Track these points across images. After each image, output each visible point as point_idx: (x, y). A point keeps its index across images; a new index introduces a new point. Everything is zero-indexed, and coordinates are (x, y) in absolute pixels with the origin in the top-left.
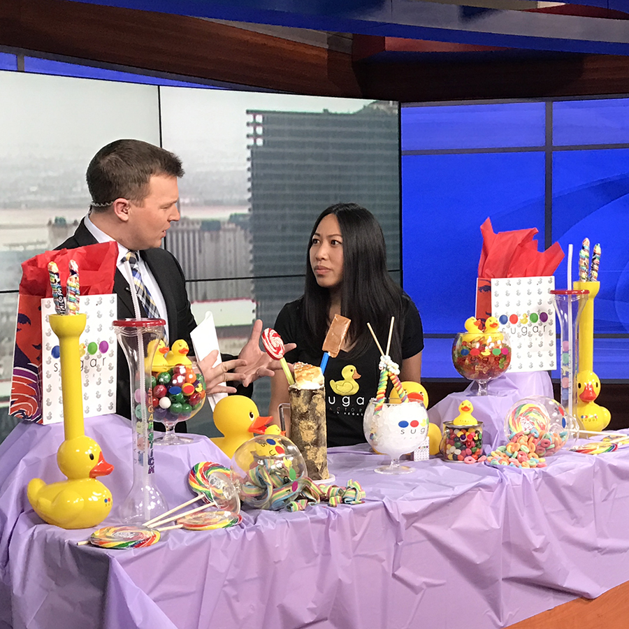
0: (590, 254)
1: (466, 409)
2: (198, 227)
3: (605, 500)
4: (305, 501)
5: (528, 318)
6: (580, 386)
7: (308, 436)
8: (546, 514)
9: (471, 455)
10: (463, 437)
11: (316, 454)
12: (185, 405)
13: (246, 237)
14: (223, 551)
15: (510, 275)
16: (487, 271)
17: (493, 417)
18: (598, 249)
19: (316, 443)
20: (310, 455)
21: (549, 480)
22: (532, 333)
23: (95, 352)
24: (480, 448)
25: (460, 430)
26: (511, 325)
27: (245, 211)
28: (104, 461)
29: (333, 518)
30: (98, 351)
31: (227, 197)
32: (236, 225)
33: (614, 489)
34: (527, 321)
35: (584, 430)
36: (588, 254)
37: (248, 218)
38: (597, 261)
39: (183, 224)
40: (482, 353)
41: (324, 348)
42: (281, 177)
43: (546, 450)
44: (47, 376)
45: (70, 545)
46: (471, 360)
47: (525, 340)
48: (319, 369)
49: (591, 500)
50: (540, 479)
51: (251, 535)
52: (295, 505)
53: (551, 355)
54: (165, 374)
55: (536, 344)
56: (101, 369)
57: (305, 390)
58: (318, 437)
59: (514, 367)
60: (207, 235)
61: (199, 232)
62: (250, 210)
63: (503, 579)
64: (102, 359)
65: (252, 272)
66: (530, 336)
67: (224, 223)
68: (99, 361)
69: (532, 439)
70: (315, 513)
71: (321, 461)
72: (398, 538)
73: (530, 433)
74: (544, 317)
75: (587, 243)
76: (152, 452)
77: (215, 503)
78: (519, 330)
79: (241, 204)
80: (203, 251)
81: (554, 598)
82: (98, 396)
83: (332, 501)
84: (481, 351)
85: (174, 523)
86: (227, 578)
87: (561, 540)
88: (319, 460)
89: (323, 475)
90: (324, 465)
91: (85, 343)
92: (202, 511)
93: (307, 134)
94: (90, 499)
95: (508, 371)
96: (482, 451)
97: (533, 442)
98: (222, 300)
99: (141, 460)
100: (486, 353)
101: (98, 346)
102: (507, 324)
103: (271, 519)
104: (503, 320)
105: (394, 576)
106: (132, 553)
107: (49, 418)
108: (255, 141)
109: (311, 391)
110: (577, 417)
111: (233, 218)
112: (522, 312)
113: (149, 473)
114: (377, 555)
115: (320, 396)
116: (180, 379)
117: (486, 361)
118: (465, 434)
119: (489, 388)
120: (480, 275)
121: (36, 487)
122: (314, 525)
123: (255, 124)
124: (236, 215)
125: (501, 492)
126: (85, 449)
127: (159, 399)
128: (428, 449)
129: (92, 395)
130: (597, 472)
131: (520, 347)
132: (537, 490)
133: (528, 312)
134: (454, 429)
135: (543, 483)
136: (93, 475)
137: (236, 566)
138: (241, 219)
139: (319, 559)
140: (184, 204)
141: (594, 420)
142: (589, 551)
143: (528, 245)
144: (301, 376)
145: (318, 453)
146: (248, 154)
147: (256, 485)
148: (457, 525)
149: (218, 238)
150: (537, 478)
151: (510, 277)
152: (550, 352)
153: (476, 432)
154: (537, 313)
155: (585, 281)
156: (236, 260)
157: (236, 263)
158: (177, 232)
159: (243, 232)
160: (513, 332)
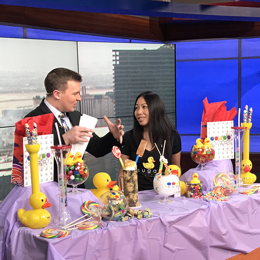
0: (248, 111)
1: (195, 176)
2: (93, 98)
3: (253, 213)
4: (128, 217)
5: (223, 138)
6: (243, 165)
7: (130, 189)
8: (228, 220)
9: (197, 195)
10: (194, 188)
11: (133, 196)
12: (80, 178)
13: (112, 101)
14: (94, 238)
15: (215, 120)
16: (206, 119)
17: (207, 179)
18: (251, 110)
19: (134, 192)
20: (131, 197)
21: (229, 206)
22: (224, 144)
23: (44, 158)
24: (201, 192)
25: (193, 185)
26: (215, 141)
27: (112, 91)
28: (47, 202)
29: (139, 224)
30: (46, 157)
31: (105, 85)
32: (109, 96)
33: (256, 209)
34: (222, 139)
35: (245, 184)
36: (247, 112)
37: (113, 94)
38: (251, 114)
39: (87, 97)
40: (203, 153)
41: (137, 154)
42: (127, 76)
43: (228, 193)
44: (26, 168)
45: (33, 236)
46: (198, 156)
47: (221, 147)
48: (135, 162)
49: (247, 214)
50: (225, 206)
51: (105, 232)
52: (124, 219)
53: (232, 153)
54: (72, 166)
55: (225, 148)
56: (47, 164)
57: (129, 171)
58: (134, 189)
59: (216, 158)
60: (97, 101)
61: (93, 100)
62: (114, 90)
63: (210, 247)
64: (48, 160)
65: (115, 115)
66: (223, 145)
67: (104, 96)
68: (47, 161)
69: (222, 189)
70: (131, 222)
71: (136, 199)
72: (166, 231)
73: (222, 186)
74: (229, 137)
75: (247, 107)
76: (66, 198)
77: (92, 218)
78: (218, 143)
79: (111, 88)
80: (95, 107)
81: (231, 253)
82: (46, 175)
83: (139, 217)
84: (202, 152)
85: (75, 226)
86: (96, 249)
87: (234, 230)
88: (135, 199)
89: (137, 205)
90: (137, 201)
91: (41, 154)
92: (87, 221)
93: (138, 59)
94: (42, 217)
95: (214, 160)
96: (202, 193)
97: (223, 190)
98: (103, 127)
99: (62, 201)
100: (204, 153)
101: (46, 155)
102: (214, 141)
103: (114, 225)
104: (212, 139)
105: (164, 246)
106: (57, 240)
107: (27, 184)
108: (116, 63)
109: (131, 171)
110: (242, 179)
111: (107, 94)
112: (220, 135)
113: (65, 206)
114: (157, 238)
115: (135, 173)
116: (78, 168)
117: (204, 156)
118: (195, 187)
119: (206, 166)
120: (203, 120)
121: (21, 212)
122: (131, 227)
123: (116, 56)
124: (108, 92)
125: (209, 211)
126: (40, 197)
127: (70, 176)
128: (180, 193)
129: (44, 174)
130: (249, 202)
131: (219, 150)
132: (224, 210)
133: (222, 135)
134: (191, 185)
135: (227, 207)
136: (43, 207)
137: (99, 244)
138: (110, 94)
139: (133, 241)
140: (87, 89)
141: (249, 179)
142: (246, 234)
143: (222, 108)
144: (127, 165)
145: (134, 196)
146: (113, 67)
147: (108, 211)
148: (190, 225)
149: (101, 101)
150: (224, 205)
151: (215, 121)
152: (231, 151)
153: (200, 186)
154: (226, 136)
155: (246, 123)
156: (108, 110)
157: (108, 112)
158: (85, 100)
159: (111, 99)
160: (216, 144)
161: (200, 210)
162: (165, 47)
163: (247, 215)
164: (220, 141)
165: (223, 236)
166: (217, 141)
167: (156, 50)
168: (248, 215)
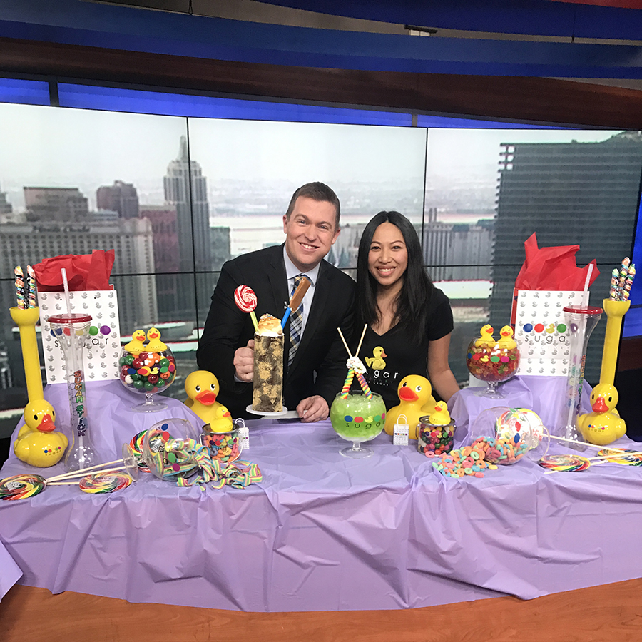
2: (450, 228)
3: (552, 515)
5: (556, 328)
6: (593, 397)
8: (470, 520)
10: (427, 434)
13: (490, 236)
14: (84, 513)
25: (430, 427)
26: (536, 333)
27: (492, 218)
31: (477, 207)
32: (483, 228)
34: (553, 331)
37: (493, 223)
39: (438, 226)
40: (482, 359)
42: (527, 192)
43: (499, 460)
47: (549, 349)
49: (532, 514)
52: (181, 482)
55: (560, 353)
60: (457, 234)
61: (451, 232)
62: (495, 217)
63: (408, 570)
64: (104, 339)
65: (492, 261)
66: (555, 344)
67: (472, 226)
68: (102, 341)
75: (626, 262)
78: (543, 338)
79: (489, 212)
80: (452, 246)
82: (103, 366)
84: (481, 357)
93: (556, 159)
98: (465, 280)
100: (485, 359)
102: (531, 332)
104: (527, 328)
105: (277, 551)
108: (506, 167)
111: (480, 223)
112: (548, 322)
114: (258, 533)
123: (507, 154)
124: (483, 221)
130: (542, 489)
131: (543, 353)
132: (459, 498)
133: (556, 322)
135: (468, 493)
138: (487, 223)
139: (191, 530)
140: (440, 212)
146: (499, 176)
148: (353, 519)
149: (466, 237)
150: (460, 488)
154: (564, 325)
155: (614, 299)
156: (479, 252)
157: (479, 255)
158: (432, 232)
159: (488, 233)
160: (537, 339)
161: (386, 491)
162: (623, 136)
163: (533, 518)
164: (548, 334)
165: (442, 555)
166: (540, 334)
167: (602, 143)
168: (537, 517)
